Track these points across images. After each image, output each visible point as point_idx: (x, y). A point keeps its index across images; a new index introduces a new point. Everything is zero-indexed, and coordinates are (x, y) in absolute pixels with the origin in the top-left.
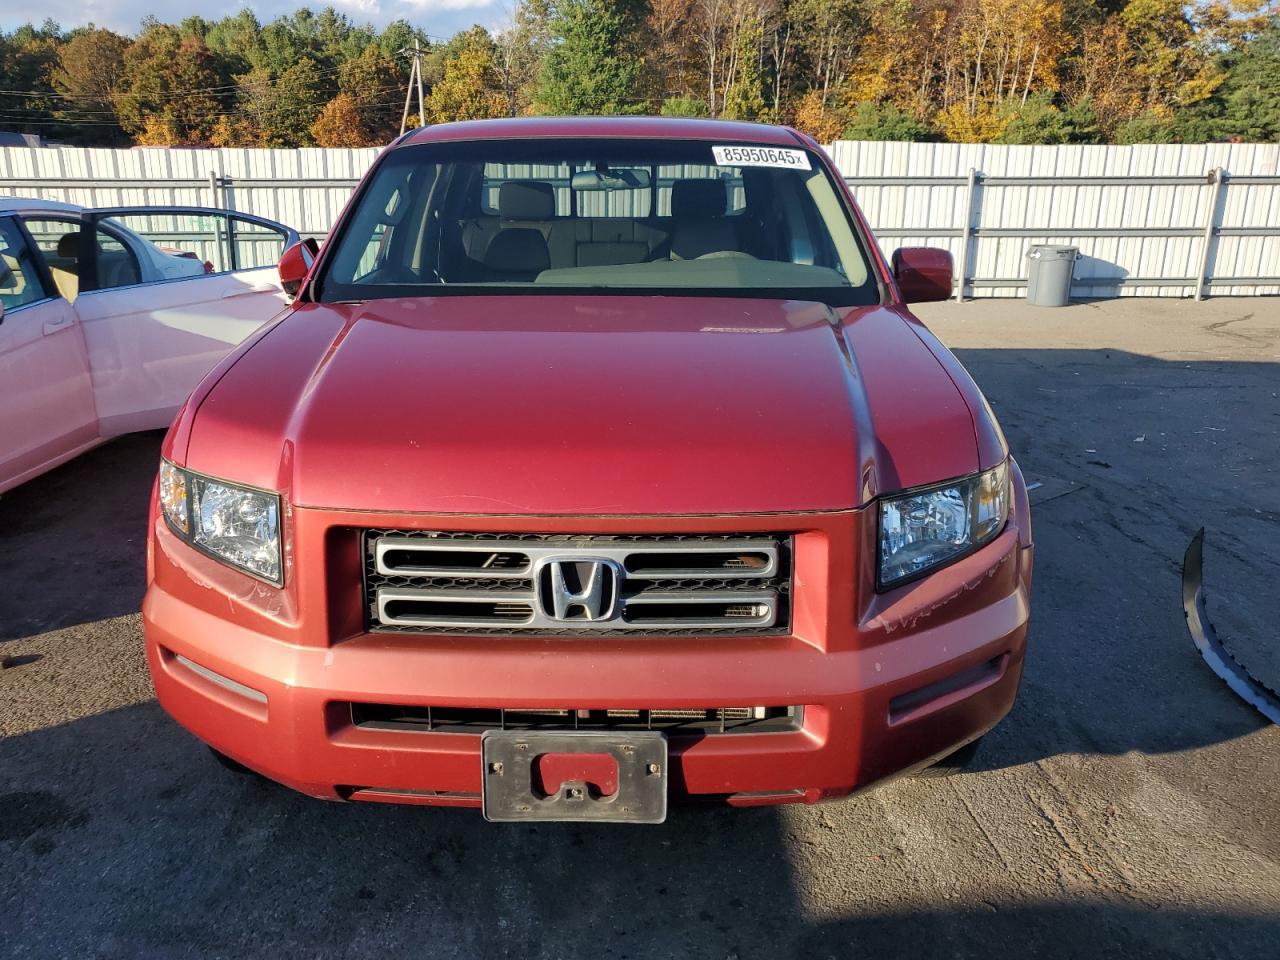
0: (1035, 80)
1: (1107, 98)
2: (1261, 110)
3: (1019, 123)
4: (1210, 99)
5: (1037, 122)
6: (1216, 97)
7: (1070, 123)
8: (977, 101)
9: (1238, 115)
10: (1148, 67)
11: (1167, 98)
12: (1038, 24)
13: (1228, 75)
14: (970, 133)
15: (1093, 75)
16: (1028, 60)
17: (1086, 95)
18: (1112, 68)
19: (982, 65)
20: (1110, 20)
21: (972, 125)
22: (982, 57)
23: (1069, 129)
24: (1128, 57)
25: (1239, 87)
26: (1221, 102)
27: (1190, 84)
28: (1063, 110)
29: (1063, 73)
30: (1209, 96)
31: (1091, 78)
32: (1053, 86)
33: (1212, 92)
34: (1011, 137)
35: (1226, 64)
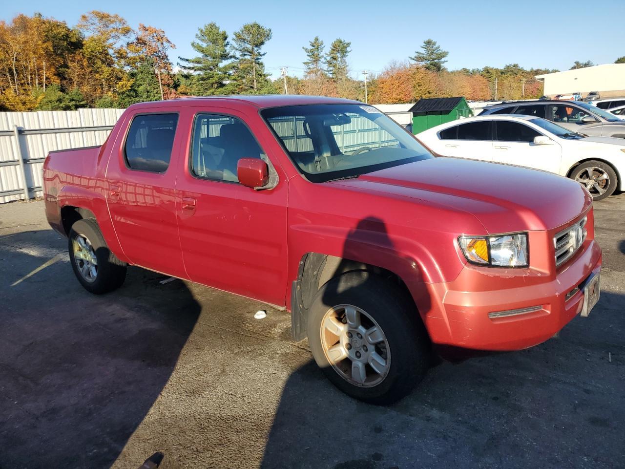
0: (47, 78)
1: (86, 88)
2: (152, 94)
3: (47, 100)
4: (131, 90)
5: (56, 99)
6: (133, 89)
7: (72, 100)
8: (18, 88)
9: (144, 96)
10: (101, 75)
11: (112, 89)
12: (41, 51)
13: (134, 80)
14: (20, 105)
15: (76, 78)
16: (40, 68)
17: (75, 87)
18: (84, 75)
19: (16, 70)
20: (77, 52)
21: (21, 100)
22: (15, 66)
23: (73, 103)
24: (90, 70)
25: (141, 85)
26: (135, 91)
27: (120, 83)
28: (67, 94)
29: (61, 76)
30: (130, 88)
31: (75, 79)
32: (56, 81)
33: (131, 87)
34: (44, 107)
35: (133, 75)
